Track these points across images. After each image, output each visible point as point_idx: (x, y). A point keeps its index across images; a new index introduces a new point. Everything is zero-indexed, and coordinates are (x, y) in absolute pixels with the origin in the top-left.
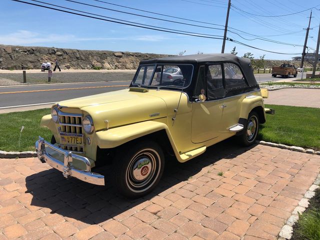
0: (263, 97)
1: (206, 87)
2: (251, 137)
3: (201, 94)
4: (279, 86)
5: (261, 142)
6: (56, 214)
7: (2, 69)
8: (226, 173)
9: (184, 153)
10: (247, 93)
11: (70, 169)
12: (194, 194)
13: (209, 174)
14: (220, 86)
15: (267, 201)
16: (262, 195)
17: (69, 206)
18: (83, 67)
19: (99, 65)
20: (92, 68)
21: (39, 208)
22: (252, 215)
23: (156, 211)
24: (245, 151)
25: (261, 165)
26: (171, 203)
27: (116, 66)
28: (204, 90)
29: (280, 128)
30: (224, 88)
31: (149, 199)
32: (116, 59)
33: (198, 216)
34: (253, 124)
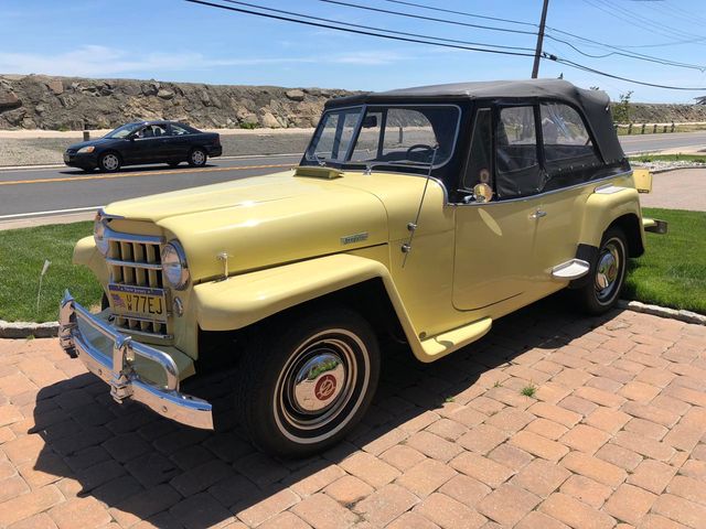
0: (639, 191)
1: (494, 164)
2: (607, 293)
3: (479, 182)
4: (668, 163)
5: (630, 304)
6: (91, 499)
7: (44, 128)
8: (543, 390)
9: (434, 336)
10: (599, 181)
11: (129, 382)
12: (456, 448)
13: (499, 391)
14: (532, 163)
15: (659, 478)
16: (645, 457)
17: (129, 474)
18: (218, 124)
19: (253, 118)
20: (236, 125)
21: (52, 477)
22: (620, 521)
23: (351, 498)
24: (592, 328)
25: (636, 368)
26: (393, 473)
27: (290, 121)
28: (488, 174)
29: (681, 269)
30: (541, 167)
31: (337, 461)
32: (291, 105)
33: (466, 517)
34: (611, 259)
